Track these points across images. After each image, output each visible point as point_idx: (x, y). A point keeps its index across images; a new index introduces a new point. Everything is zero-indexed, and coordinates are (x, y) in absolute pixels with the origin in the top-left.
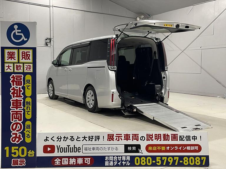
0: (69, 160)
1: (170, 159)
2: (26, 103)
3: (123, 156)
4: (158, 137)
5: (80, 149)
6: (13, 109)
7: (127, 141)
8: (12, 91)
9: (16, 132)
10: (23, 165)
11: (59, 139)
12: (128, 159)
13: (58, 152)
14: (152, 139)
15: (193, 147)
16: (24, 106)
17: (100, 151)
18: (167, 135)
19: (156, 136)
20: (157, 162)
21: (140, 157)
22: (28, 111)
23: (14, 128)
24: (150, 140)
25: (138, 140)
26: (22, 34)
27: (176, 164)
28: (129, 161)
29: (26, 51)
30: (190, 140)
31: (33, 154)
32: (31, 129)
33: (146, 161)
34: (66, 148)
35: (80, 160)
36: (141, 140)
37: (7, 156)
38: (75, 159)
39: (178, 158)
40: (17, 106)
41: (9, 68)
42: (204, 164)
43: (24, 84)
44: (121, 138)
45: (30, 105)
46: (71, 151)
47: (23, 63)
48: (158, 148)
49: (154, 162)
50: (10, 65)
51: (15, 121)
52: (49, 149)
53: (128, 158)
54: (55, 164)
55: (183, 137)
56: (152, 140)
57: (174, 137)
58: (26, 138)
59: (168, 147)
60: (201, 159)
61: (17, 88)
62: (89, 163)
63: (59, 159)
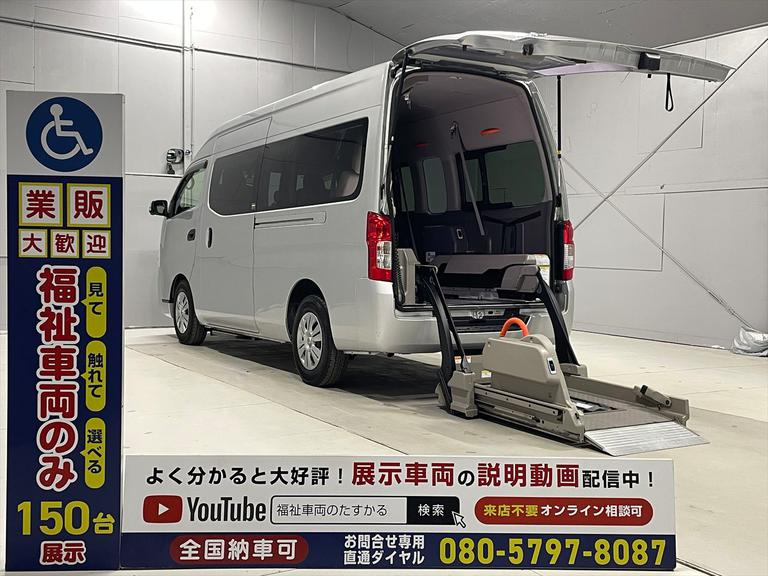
0: (227, 546)
1: (553, 547)
2: (87, 359)
3: (402, 534)
4: (515, 473)
5: (264, 511)
6: (45, 380)
8: (44, 320)
9: (55, 454)
10: (78, 560)
11: (195, 475)
12: (419, 544)
13: (192, 519)
14: (495, 480)
15: (627, 507)
16: (82, 369)
17: (328, 518)
18: (543, 467)
19: (509, 469)
20: (512, 555)
21: (457, 537)
22: (96, 387)
23: (48, 441)
24: (488, 484)
25: (450, 484)
26: (76, 135)
27: (572, 561)
28: (420, 550)
29: (88, 188)
30: (617, 486)
31: (111, 527)
32: (103, 445)
33: (475, 550)
34: (220, 505)
35: (263, 545)
36: (462, 483)
37: (27, 530)
38: (247, 543)
39: (576, 542)
40: (58, 367)
41: (32, 244)
42: (658, 562)
43: (83, 296)
44: (396, 476)
45: (102, 366)
46: (235, 517)
47: (81, 229)
48: (515, 510)
49: (500, 553)
50: (38, 234)
51: (52, 418)
52: (162, 509)
53: (419, 540)
54: (181, 558)
55: (595, 475)
56: (497, 484)
57: (568, 474)
58: (88, 473)
59: (548, 508)
60: (649, 545)
61: (59, 311)
62: (293, 557)
63: (193, 543)
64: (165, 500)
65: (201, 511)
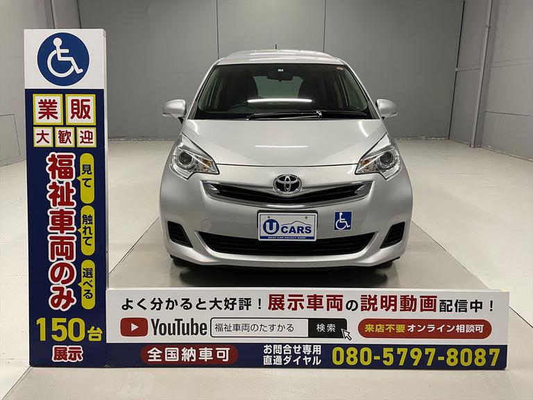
0: (181, 352)
1: (416, 353)
2: (82, 218)
3: (305, 344)
4: (388, 302)
5: (206, 329)
6: (53, 233)
7: (315, 310)
8: (52, 191)
9: (61, 285)
10: (78, 359)
11: (156, 304)
12: (317, 351)
13: (155, 334)
14: (373, 307)
15: (472, 326)
16: (78, 226)
17: (251, 333)
18: (410, 297)
19: (384, 299)
20: (385, 359)
21: (345, 347)
22: (88, 238)
23: (56, 275)
24: (369, 310)
25: (340, 309)
26: (71, 59)
27: (429, 363)
28: (318, 355)
29: (80, 97)
30: (466, 311)
31: (100, 336)
32: (94, 279)
33: (358, 356)
34: (174, 324)
35: (206, 352)
36: (349, 309)
37: (43, 338)
38: (195, 350)
39: (433, 351)
40: (62, 224)
41: (43, 137)
42: (493, 364)
43: (78, 174)
44: (300, 304)
45: (92, 224)
46: (186, 332)
47: (75, 127)
48: (388, 328)
49: (377, 358)
50: (47, 130)
51: (58, 259)
52: (134, 327)
53: (317, 348)
54: (149, 360)
55: (449, 303)
56: (375, 310)
57: (429, 303)
58: (83, 299)
59: (413, 327)
60: (488, 352)
61: (61, 185)
62: (227, 360)
63: (157, 350)
64: (135, 321)
65: (160, 328)
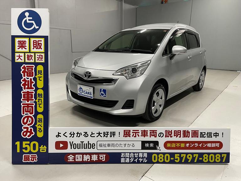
0: (83, 157)
1: (190, 157)
2: (37, 95)
3: (140, 153)
4: (177, 133)
5: (95, 146)
6: (24, 102)
7: (144, 137)
8: (23, 82)
9: (27, 126)
10: (35, 161)
11: (72, 134)
12: (145, 156)
13: (71, 148)
14: (171, 135)
15: (214, 144)
16: (36, 99)
17: (116, 148)
18: (187, 131)
19: (175, 132)
20: (176, 159)
21: (158, 154)
22: (40, 104)
23: (25, 121)
24: (168, 137)
25: (156, 137)
26: (33, 22)
27: (195, 161)
28: (146, 158)
29: (37, 39)
30: (211, 137)
31: (45, 150)
32: (43, 123)
33: (164, 158)
34: (80, 144)
35: (95, 156)
36: (159, 136)
37: (18, 151)
38: (89, 156)
39: (197, 155)
40: (28, 98)
41: (19, 58)
42: (224, 161)
43: (36, 75)
44: (138, 134)
45: (42, 97)
46: (85, 148)
47: (35, 53)
48: (177, 145)
49: (172, 159)
50: (21, 54)
51: (26, 114)
52: (61, 145)
53: (145, 155)
54: (68, 161)
55: (204, 134)
56: (171, 137)
57: (195, 133)
58: (38, 132)
59: (188, 144)
60: (221, 156)
61: (28, 80)
62: (104, 160)
63: (72, 156)
64: (62, 142)
65: (74, 145)
